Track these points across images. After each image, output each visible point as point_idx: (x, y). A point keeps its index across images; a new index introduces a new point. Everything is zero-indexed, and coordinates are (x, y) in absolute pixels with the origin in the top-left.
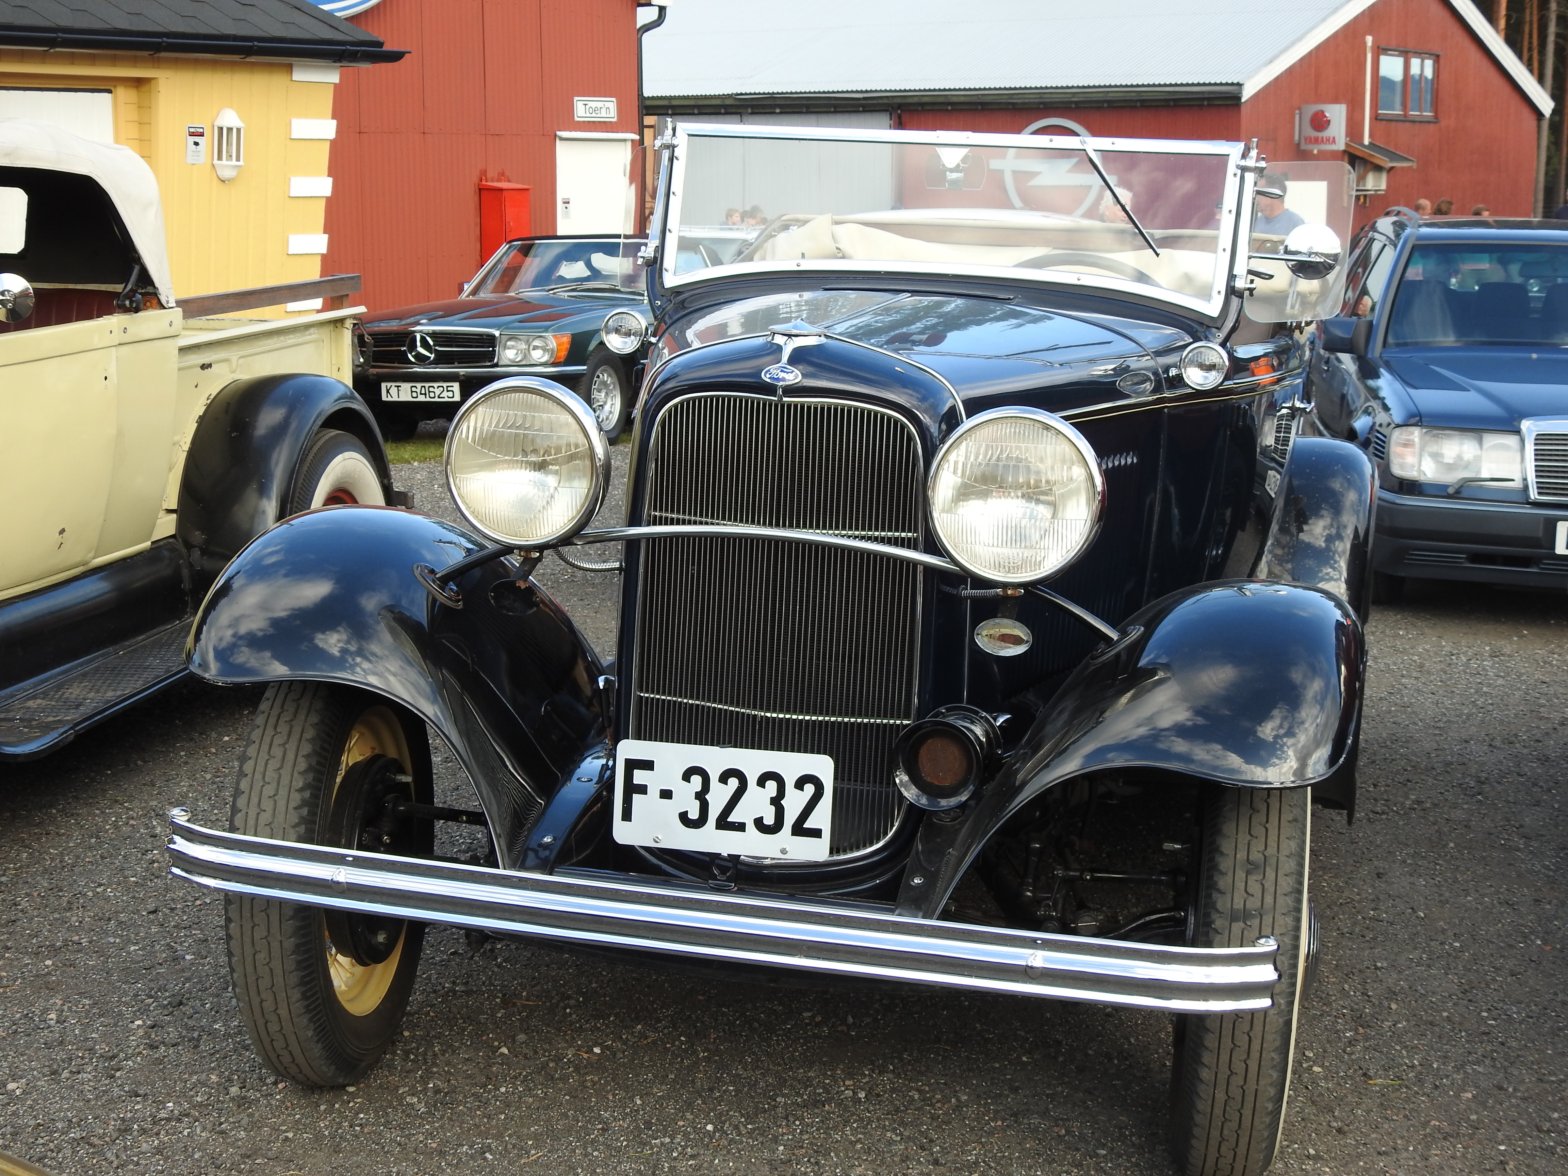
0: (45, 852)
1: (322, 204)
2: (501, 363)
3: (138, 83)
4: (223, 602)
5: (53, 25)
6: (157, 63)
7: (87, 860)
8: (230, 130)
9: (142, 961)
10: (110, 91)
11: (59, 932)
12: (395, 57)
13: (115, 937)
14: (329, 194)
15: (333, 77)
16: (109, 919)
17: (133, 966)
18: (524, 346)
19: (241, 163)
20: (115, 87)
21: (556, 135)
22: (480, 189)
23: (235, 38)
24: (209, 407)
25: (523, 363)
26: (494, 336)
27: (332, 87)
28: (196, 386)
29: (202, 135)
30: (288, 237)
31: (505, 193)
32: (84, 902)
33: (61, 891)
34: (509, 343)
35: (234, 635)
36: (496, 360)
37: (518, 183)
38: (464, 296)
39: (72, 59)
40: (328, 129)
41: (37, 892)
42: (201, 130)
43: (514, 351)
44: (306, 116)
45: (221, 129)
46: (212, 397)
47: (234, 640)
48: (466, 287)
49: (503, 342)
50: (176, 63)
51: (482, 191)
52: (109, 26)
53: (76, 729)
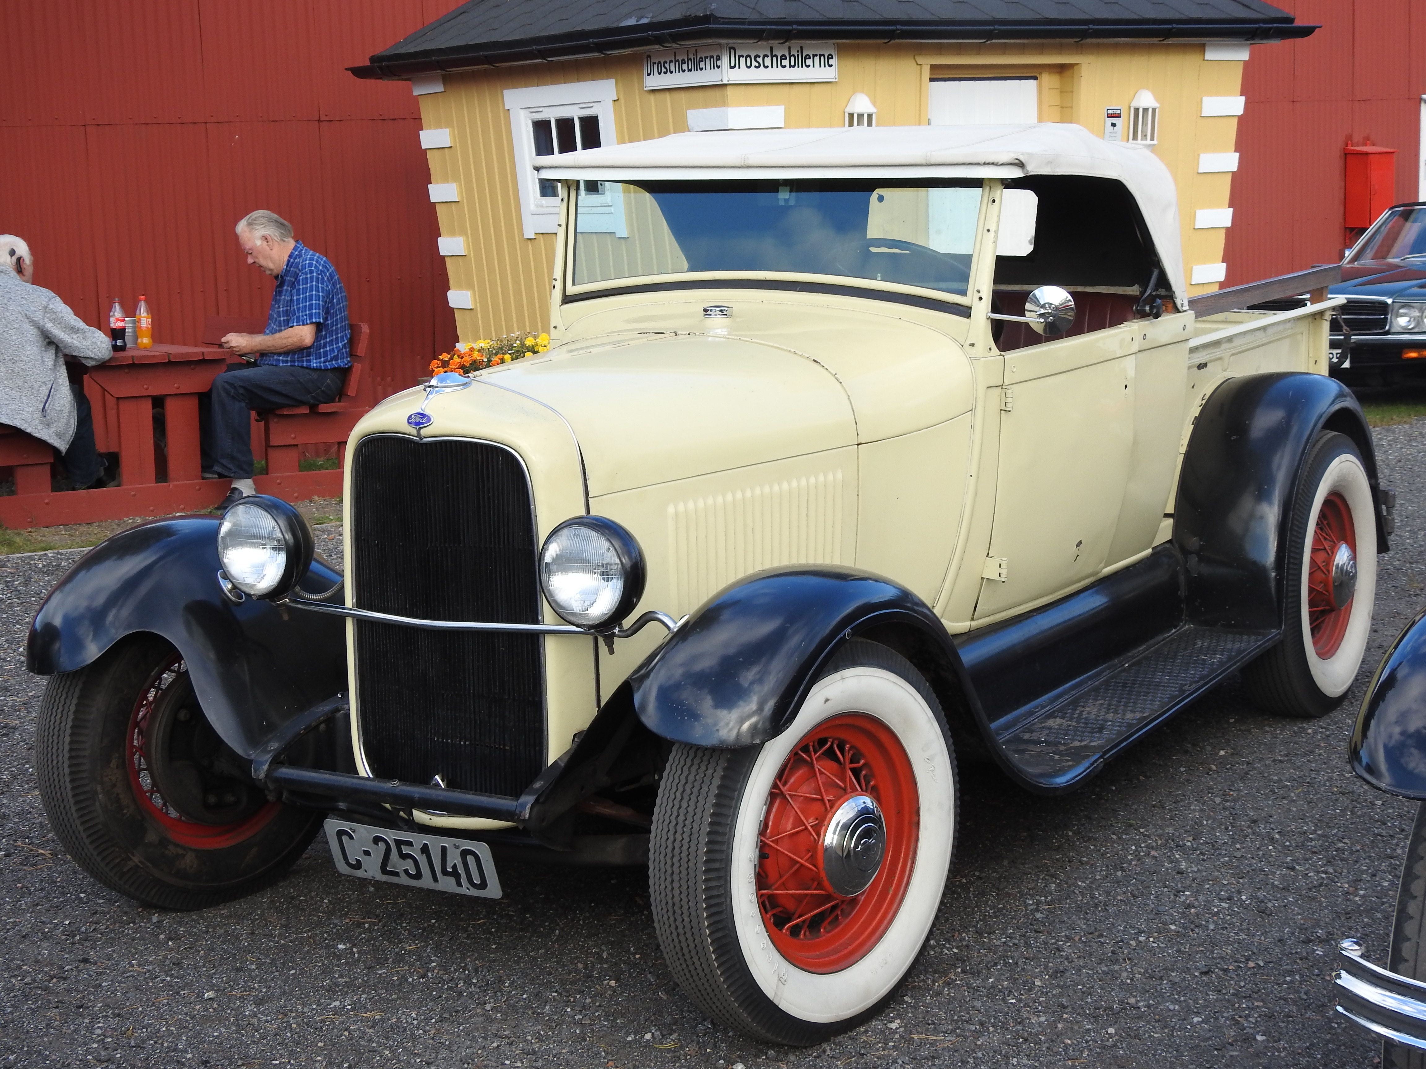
0: (1073, 884)
1: (1228, 179)
2: (1393, 330)
3: (1061, 69)
4: (1390, 694)
5: (990, 18)
6: (1080, 49)
7: (1119, 898)
8: (1145, 110)
9: (1210, 1038)
10: (1035, 78)
11: (1113, 990)
12: (1306, 32)
13: (1173, 1003)
14: (1235, 169)
15: (1244, 55)
16: (1161, 978)
17: (1202, 1044)
18: (1417, 314)
19: (1155, 142)
20: (1040, 73)
21: (1421, 99)
22: (1346, 154)
23: (1154, 21)
24: (1205, 408)
25: (1416, 330)
26: (1386, 304)
27: (1242, 64)
28: (1193, 387)
29: (1119, 116)
30: (1195, 212)
31: (1371, 157)
32: (1129, 953)
33: (1101, 936)
34: (1401, 311)
35: (1403, 733)
36: (1387, 328)
37: (1382, 146)
38: (1345, 261)
39: (1004, 49)
40: (1236, 105)
41: (1079, 937)
42: (1119, 112)
43: (1407, 319)
44: (1217, 94)
45: (1137, 110)
46: (1207, 397)
47: (1402, 738)
48: (1347, 253)
49: (1396, 308)
50: (1098, 49)
51: (1347, 155)
52: (1040, 17)
53: (1106, 757)
